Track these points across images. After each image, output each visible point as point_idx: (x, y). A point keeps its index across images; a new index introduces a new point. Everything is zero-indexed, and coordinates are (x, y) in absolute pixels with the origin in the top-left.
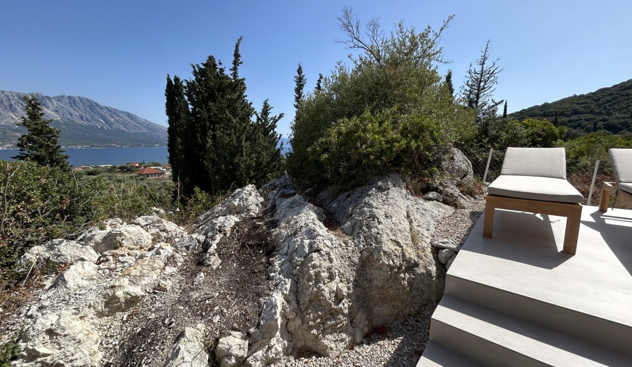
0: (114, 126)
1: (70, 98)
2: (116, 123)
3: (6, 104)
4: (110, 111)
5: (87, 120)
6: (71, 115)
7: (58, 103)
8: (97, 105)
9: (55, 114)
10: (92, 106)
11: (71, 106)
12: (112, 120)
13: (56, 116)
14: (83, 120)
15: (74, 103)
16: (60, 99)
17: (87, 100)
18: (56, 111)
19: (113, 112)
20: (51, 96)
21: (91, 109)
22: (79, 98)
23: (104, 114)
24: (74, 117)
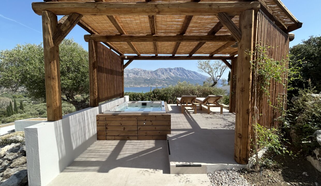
0: (189, 77)
1: (178, 68)
2: (190, 76)
3: (162, 72)
4: (188, 71)
5: (181, 75)
6: (177, 74)
7: (174, 70)
8: (185, 70)
9: (173, 74)
10: (183, 70)
11: (177, 71)
12: (189, 75)
13: (173, 75)
14: (180, 76)
15: (178, 70)
16: (175, 69)
17: (182, 68)
18: (173, 73)
19: (189, 72)
20: (173, 68)
21: (183, 72)
22: (180, 68)
23: (186, 73)
24: (178, 75)
